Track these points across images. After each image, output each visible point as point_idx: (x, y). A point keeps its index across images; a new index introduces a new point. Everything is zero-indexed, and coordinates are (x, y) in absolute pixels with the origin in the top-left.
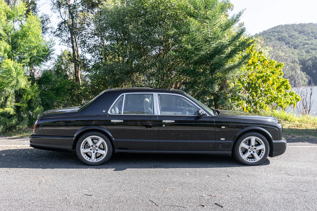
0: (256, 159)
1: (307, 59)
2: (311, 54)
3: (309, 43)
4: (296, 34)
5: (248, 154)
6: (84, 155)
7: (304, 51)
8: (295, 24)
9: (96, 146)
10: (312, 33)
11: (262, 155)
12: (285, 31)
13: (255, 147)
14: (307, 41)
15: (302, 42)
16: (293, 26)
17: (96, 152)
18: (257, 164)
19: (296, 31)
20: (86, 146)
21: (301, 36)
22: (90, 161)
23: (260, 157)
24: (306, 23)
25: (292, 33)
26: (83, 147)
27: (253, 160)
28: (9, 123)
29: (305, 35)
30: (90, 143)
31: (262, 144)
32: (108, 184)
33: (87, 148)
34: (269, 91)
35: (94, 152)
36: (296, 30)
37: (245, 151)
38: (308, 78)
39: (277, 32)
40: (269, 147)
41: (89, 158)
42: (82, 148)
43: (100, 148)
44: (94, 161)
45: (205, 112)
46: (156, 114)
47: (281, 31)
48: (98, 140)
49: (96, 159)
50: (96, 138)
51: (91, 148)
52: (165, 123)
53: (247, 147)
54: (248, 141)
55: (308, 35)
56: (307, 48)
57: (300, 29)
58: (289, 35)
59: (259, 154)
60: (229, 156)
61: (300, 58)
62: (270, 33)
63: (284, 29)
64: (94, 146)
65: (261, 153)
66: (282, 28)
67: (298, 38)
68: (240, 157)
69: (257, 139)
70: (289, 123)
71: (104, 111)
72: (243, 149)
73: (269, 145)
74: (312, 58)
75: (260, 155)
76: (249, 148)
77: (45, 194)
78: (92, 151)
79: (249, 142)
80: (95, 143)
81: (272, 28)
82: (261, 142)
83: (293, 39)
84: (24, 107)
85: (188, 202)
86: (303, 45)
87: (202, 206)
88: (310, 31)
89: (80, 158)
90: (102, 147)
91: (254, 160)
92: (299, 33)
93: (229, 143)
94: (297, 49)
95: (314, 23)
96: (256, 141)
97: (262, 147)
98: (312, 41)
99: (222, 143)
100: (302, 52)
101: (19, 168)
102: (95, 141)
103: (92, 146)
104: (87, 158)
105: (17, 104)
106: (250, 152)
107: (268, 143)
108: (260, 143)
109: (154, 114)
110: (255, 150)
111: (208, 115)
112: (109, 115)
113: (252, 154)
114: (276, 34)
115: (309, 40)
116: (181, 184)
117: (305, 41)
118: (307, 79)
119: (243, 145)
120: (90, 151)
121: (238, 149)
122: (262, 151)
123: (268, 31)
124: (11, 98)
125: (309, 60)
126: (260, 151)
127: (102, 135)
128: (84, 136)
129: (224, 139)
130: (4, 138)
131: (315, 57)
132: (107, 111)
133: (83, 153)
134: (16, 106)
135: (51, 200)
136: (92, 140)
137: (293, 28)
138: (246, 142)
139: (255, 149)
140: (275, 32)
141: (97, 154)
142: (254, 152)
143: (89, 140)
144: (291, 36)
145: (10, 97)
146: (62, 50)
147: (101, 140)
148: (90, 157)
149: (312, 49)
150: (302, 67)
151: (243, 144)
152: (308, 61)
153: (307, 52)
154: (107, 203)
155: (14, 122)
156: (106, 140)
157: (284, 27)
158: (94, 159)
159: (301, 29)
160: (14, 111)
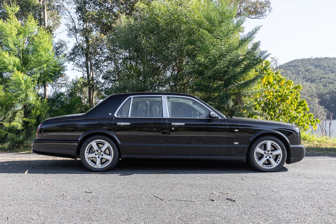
0: (272, 164)
1: (324, 93)
2: (328, 88)
3: (326, 77)
4: (312, 68)
5: (264, 160)
6: (89, 160)
7: (321, 85)
8: (311, 59)
9: (101, 151)
10: (328, 67)
11: (279, 161)
12: (302, 65)
13: (271, 152)
14: (324, 75)
15: (319, 76)
16: (309, 61)
17: (101, 157)
18: (273, 171)
19: (313, 66)
20: (91, 150)
21: (318, 70)
22: (95, 167)
23: (277, 163)
24: (322, 57)
25: (308, 67)
26: (88, 151)
27: (269, 166)
28: (17, 139)
29: (321, 69)
30: (95, 147)
31: (278, 148)
32: (111, 185)
33: (91, 153)
34: (288, 110)
35: (99, 157)
36: (312, 64)
37: (261, 157)
38: (327, 112)
39: (293, 67)
40: (286, 152)
41: (93, 164)
42: (87, 153)
43: (105, 152)
44: (99, 166)
45: (217, 115)
46: (165, 117)
47: (298, 65)
48: (104, 144)
49: (101, 165)
50: (102, 143)
51: (96, 153)
52: (174, 126)
53: (262, 152)
54: (263, 146)
55: (325, 69)
56: (324, 82)
57: (316, 63)
58: (306, 70)
59: (275, 160)
60: (244, 162)
61: (318, 92)
62: (286, 67)
63: (300, 63)
64: (99, 151)
65: (278, 159)
66: (298, 63)
67: (315, 72)
68: (255, 163)
69: (273, 143)
70: (308, 143)
71: (110, 114)
72: (258, 154)
73: (286, 150)
74: (329, 92)
75: (277, 161)
76: (265, 153)
77: (41, 191)
78: (97, 156)
79: (265, 147)
80: (100, 148)
81: (288, 63)
82: (277, 146)
83: (309, 73)
84: (33, 123)
85: (196, 197)
86: (320, 79)
87: (212, 200)
88: (326, 65)
89: (84, 164)
90: (107, 152)
91: (271, 166)
92: (315, 68)
93: (243, 148)
94: (314, 83)
95: (330, 57)
96: (272, 145)
97: (279, 152)
98: (329, 75)
99: (236, 148)
100: (319, 86)
101: (19, 174)
102: (100, 145)
103: (97, 151)
104: (92, 164)
105: (24, 119)
106: (266, 157)
107: (285, 148)
108: (277, 148)
109: (163, 117)
110: (271, 156)
111: (220, 118)
112: (115, 117)
113: (268, 160)
114: (292, 68)
115: (325, 74)
116: (191, 185)
117: (322, 75)
118: (325, 112)
119: (258, 150)
120: (95, 156)
121: (253, 155)
122: (279, 157)
123: (285, 66)
124: (20, 114)
125: (327, 93)
126: (277, 157)
127: (108, 139)
128: (88, 140)
129: (237, 143)
130: (11, 153)
131: (333, 91)
132: (113, 113)
133: (88, 158)
134: (24, 122)
135: (47, 196)
136: (97, 144)
137: (309, 62)
138: (262, 147)
139: (271, 154)
140: (291, 66)
141: (103, 159)
142: (270, 157)
143: (94, 144)
144: (307, 70)
145: (18, 113)
146: (77, 77)
147: (107, 145)
148: (95, 163)
149: (329, 83)
150: (320, 101)
151: (258, 148)
152: (325, 95)
153: (325, 86)
154: (108, 198)
155: (21, 138)
156: (112, 144)
157: (300, 62)
158: (99, 165)
159: (318, 63)
160: (22, 126)
